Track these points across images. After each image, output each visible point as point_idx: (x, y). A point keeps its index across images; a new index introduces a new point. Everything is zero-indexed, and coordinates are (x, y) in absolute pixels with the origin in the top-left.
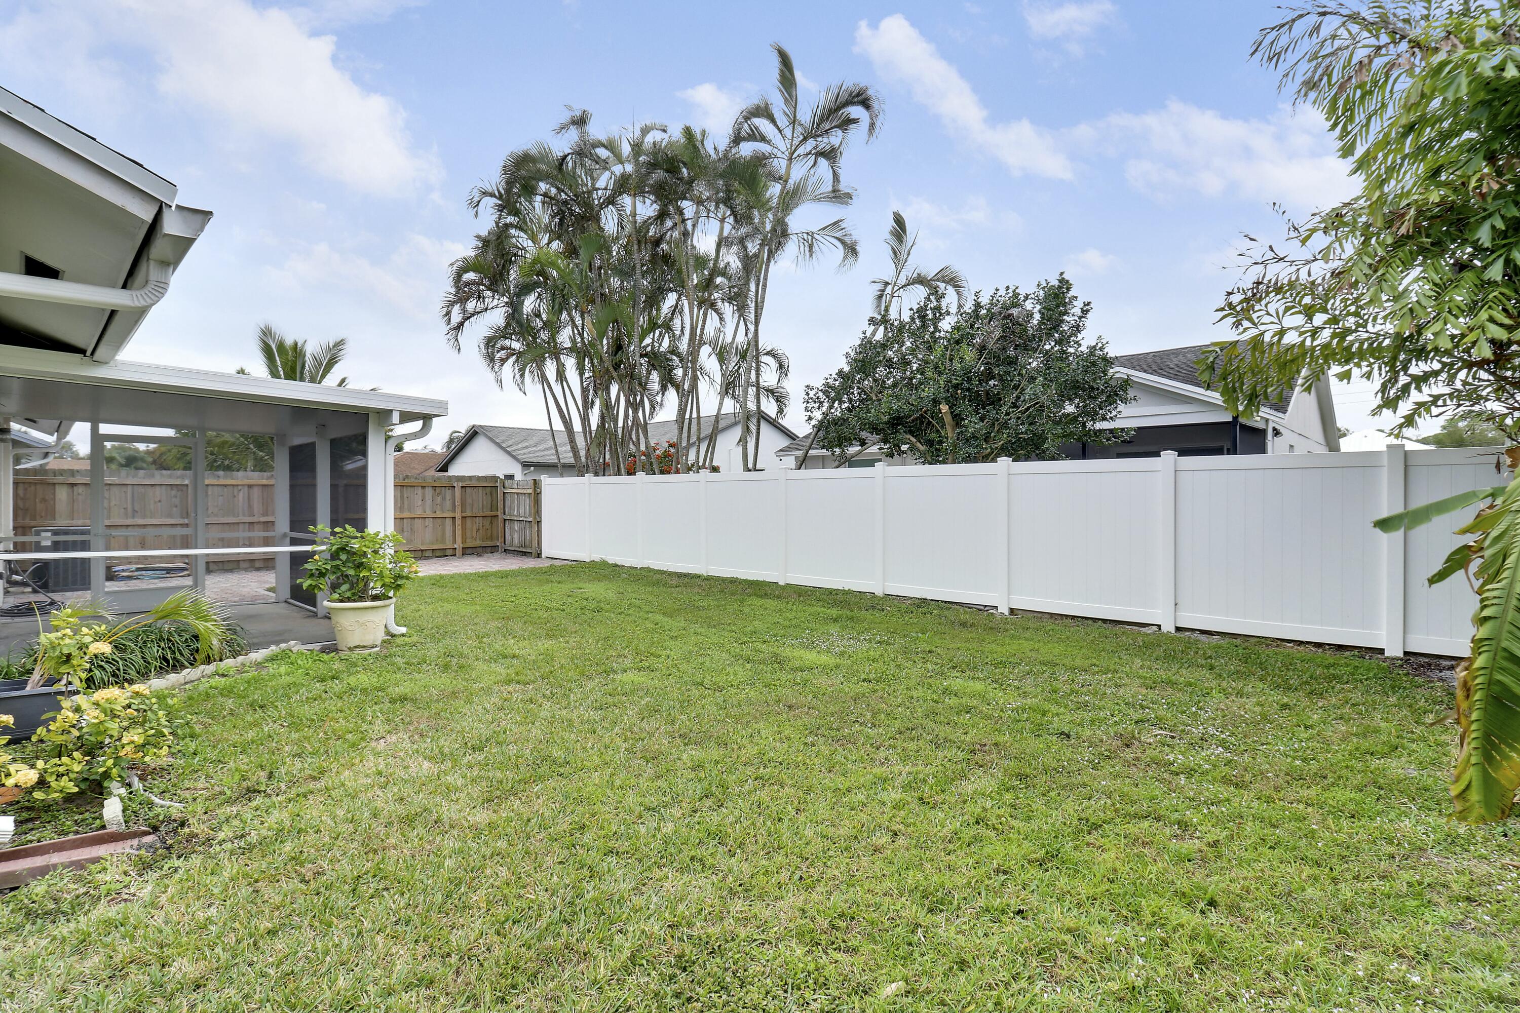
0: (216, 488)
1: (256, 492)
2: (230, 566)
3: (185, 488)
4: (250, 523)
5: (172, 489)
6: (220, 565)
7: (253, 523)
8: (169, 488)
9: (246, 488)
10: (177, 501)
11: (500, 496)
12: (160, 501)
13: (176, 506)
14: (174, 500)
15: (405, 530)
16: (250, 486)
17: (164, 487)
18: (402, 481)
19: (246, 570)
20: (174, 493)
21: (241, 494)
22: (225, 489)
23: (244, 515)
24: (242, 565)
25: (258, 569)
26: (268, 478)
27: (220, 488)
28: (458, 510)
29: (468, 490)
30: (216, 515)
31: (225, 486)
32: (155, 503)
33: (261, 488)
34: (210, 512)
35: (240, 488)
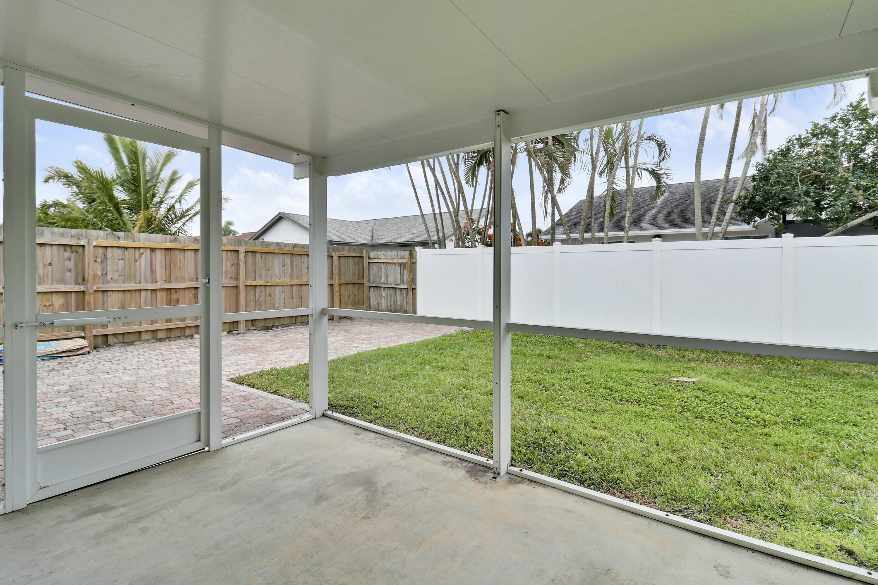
0: (116, 250)
1: (159, 256)
2: (131, 338)
3: (80, 250)
4: (152, 290)
5: (65, 250)
6: (120, 337)
7: (156, 290)
8: (62, 248)
9: (149, 251)
10: (71, 264)
11: (366, 265)
12: (50, 264)
13: (70, 271)
14: (67, 262)
15: (294, 297)
16: (153, 250)
17: (55, 248)
18: (291, 249)
19: (147, 341)
20: (67, 254)
21: (143, 257)
22: (126, 253)
23: (146, 281)
24: (144, 336)
25: (160, 340)
26: (171, 242)
27: (120, 251)
28: (336, 277)
29: (343, 260)
30: (116, 281)
31: (126, 248)
32: (45, 266)
33: (164, 251)
34: (109, 277)
35: (142, 251)
